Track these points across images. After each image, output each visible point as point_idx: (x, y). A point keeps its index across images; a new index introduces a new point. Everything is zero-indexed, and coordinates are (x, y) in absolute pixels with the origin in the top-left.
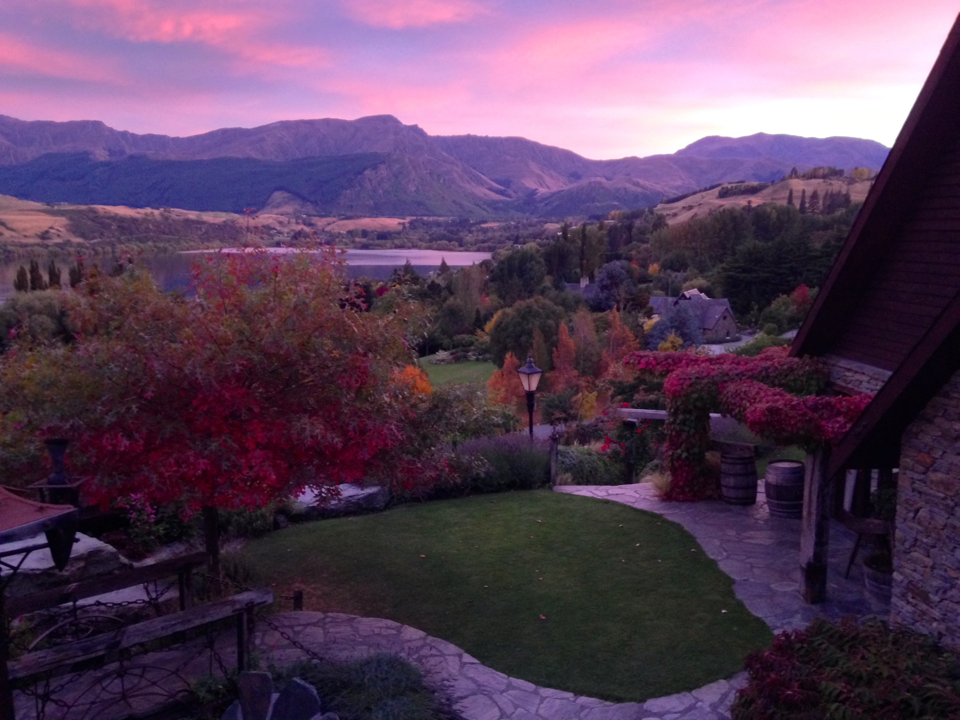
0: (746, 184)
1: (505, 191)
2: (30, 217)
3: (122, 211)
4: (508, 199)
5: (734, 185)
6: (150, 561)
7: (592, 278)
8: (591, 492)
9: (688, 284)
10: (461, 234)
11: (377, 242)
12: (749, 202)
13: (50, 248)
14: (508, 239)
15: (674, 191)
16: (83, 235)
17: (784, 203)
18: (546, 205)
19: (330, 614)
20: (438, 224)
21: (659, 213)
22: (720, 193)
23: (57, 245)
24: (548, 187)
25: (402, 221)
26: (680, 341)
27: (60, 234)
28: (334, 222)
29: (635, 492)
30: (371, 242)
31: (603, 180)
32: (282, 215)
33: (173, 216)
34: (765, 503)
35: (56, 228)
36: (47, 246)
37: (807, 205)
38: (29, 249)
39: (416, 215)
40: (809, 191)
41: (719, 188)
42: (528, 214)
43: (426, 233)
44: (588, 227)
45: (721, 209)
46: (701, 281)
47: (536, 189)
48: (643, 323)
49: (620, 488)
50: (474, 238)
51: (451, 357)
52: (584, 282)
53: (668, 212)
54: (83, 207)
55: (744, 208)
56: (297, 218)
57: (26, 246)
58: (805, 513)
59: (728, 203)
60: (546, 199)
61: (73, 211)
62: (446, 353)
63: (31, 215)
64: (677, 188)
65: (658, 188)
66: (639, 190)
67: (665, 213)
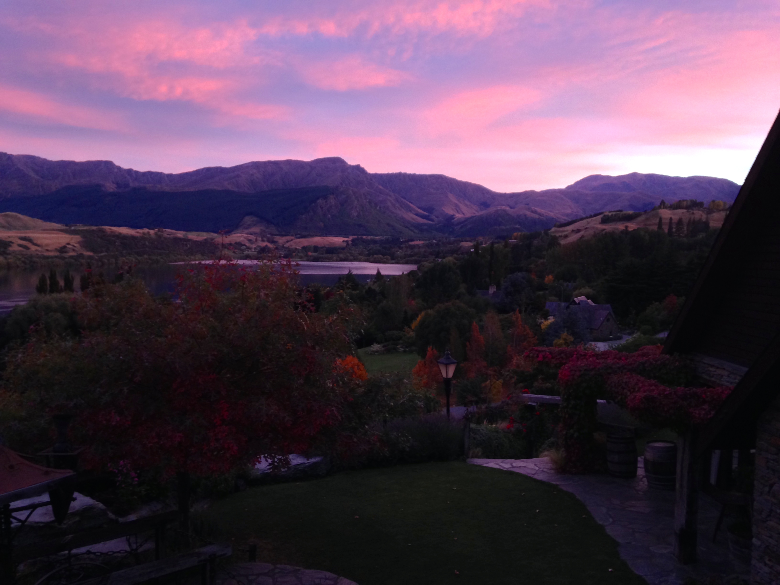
0: (624, 212)
1: (429, 216)
2: (52, 235)
3: (124, 231)
4: (431, 222)
5: (614, 213)
6: (133, 517)
7: (498, 287)
8: (498, 464)
9: (577, 292)
10: (393, 250)
11: (325, 255)
12: (627, 227)
13: (67, 260)
14: (431, 254)
15: (565, 218)
16: (92, 250)
17: (655, 228)
18: (462, 227)
19: (278, 566)
20: (375, 242)
21: (553, 234)
22: (602, 219)
23: (72, 257)
24: (463, 213)
25: (346, 239)
26: (571, 338)
27: (75, 249)
28: (292, 240)
29: (535, 465)
30: (321, 255)
31: (508, 208)
32: (251, 234)
33: (165, 235)
34: (644, 477)
35: (72, 244)
36: (64, 258)
37: (674, 230)
38: (50, 260)
39: (358, 235)
40: (675, 218)
41: (601, 216)
42: (446, 235)
43: (365, 249)
44: (496, 245)
45: (604, 232)
46: (587, 290)
47: (454, 215)
48: (541, 323)
49: (523, 462)
50: (404, 253)
51: (383, 349)
52: (492, 290)
53: (560, 234)
54: (94, 228)
55: (622, 232)
56: (263, 236)
57: (48, 257)
58: (678, 486)
59: (609, 227)
60: (462, 222)
61: (86, 230)
62: (379, 346)
63: (53, 234)
64: (567, 215)
65: (552, 215)
66: (537, 216)
67: (557, 235)
